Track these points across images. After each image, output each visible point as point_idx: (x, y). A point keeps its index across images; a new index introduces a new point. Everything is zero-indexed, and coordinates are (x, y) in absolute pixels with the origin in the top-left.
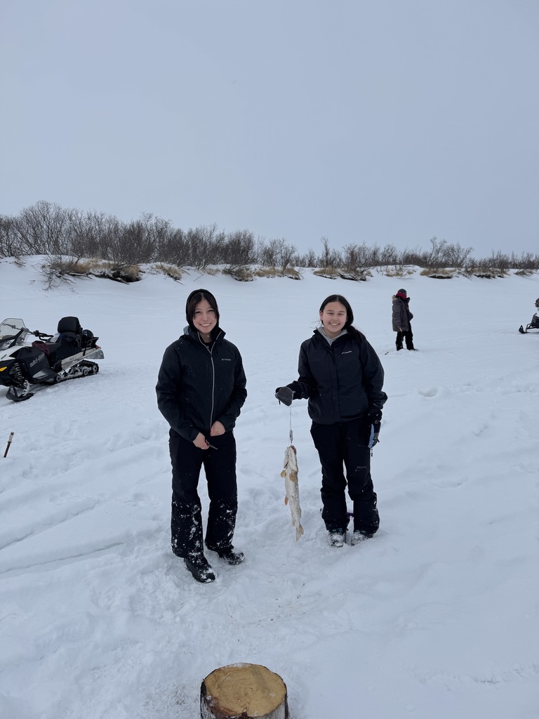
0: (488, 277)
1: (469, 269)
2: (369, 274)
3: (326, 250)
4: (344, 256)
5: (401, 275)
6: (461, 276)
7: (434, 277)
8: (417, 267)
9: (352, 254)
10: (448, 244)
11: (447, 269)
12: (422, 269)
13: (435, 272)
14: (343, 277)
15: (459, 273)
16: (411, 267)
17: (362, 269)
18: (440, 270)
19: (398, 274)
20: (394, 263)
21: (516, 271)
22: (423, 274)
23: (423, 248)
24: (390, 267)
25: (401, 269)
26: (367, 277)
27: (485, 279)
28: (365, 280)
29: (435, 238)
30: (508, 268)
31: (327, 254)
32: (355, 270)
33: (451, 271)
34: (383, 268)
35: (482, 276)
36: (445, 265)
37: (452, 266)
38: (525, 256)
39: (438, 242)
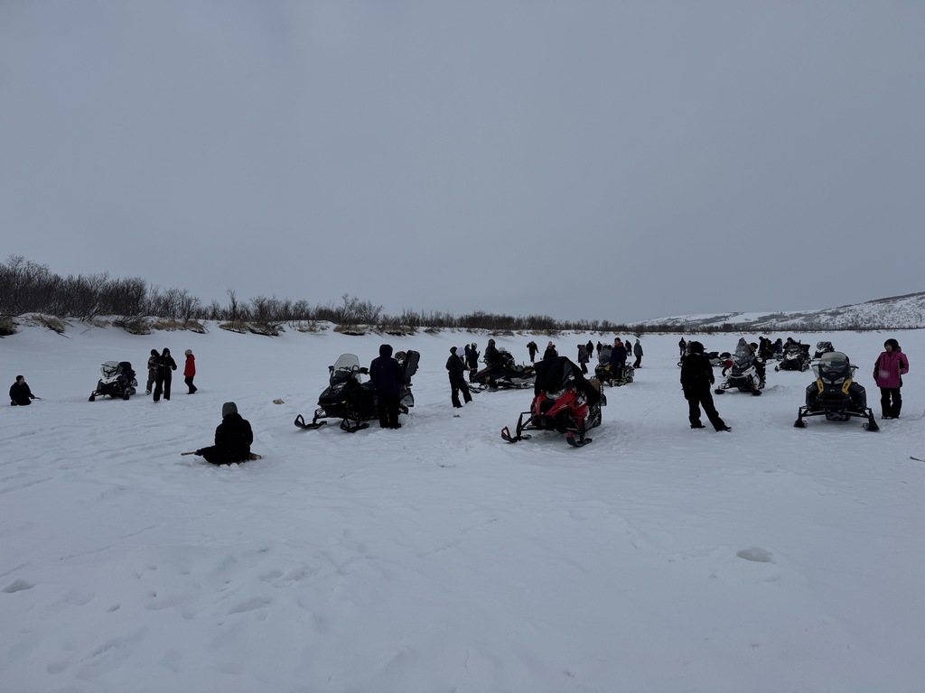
0: (399, 334)
1: (381, 327)
2: (281, 329)
3: (233, 302)
4: (252, 309)
5: (315, 331)
6: (373, 333)
7: (347, 334)
8: (330, 323)
9: (261, 306)
10: (360, 301)
11: (360, 326)
12: (334, 326)
13: (348, 329)
14: (253, 331)
15: (371, 330)
16: (323, 323)
17: (274, 323)
18: (353, 326)
19: (311, 330)
20: (307, 317)
21: (425, 328)
22: (336, 330)
23: (336, 304)
24: (303, 322)
25: (314, 325)
26: (279, 332)
27: (396, 337)
28: (277, 335)
29: (347, 296)
30: (418, 326)
31: (234, 307)
32: (266, 325)
33: (364, 328)
34: (296, 323)
35: (393, 334)
36: (358, 321)
37: (364, 323)
38: (434, 315)
39: (350, 299)
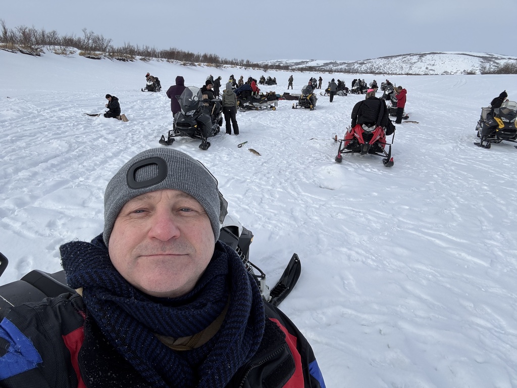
0: (124, 60)
1: (111, 54)
2: (42, 51)
3: (4, 28)
4: (19, 35)
5: (66, 54)
6: (106, 58)
7: (89, 57)
8: (75, 49)
9: (24, 33)
10: (95, 34)
11: (97, 52)
12: (79, 51)
13: (89, 54)
14: (22, 52)
15: (105, 56)
16: (71, 49)
17: (37, 47)
18: (92, 52)
19: (63, 53)
20: (59, 44)
21: (141, 57)
22: (81, 54)
24: (56, 47)
25: (65, 50)
26: (41, 53)
27: (122, 62)
28: (39, 55)
29: (86, 29)
30: (135, 55)
31: (6, 33)
32: (30, 47)
33: (100, 54)
34: (52, 47)
35: (120, 60)
36: (95, 49)
37: (99, 50)
38: (145, 48)
39: (88, 32)
